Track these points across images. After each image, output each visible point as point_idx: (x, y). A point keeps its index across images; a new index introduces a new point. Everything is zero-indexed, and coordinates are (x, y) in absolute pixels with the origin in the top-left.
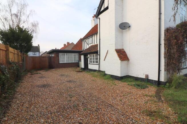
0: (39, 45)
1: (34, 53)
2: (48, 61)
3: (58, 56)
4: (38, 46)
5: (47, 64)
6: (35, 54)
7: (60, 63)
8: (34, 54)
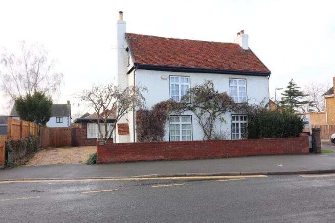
0: (69, 102)
1: (58, 119)
2: (71, 135)
3: (85, 128)
4: (66, 103)
5: (70, 139)
6: (61, 121)
7: (88, 138)
8: (58, 121)
